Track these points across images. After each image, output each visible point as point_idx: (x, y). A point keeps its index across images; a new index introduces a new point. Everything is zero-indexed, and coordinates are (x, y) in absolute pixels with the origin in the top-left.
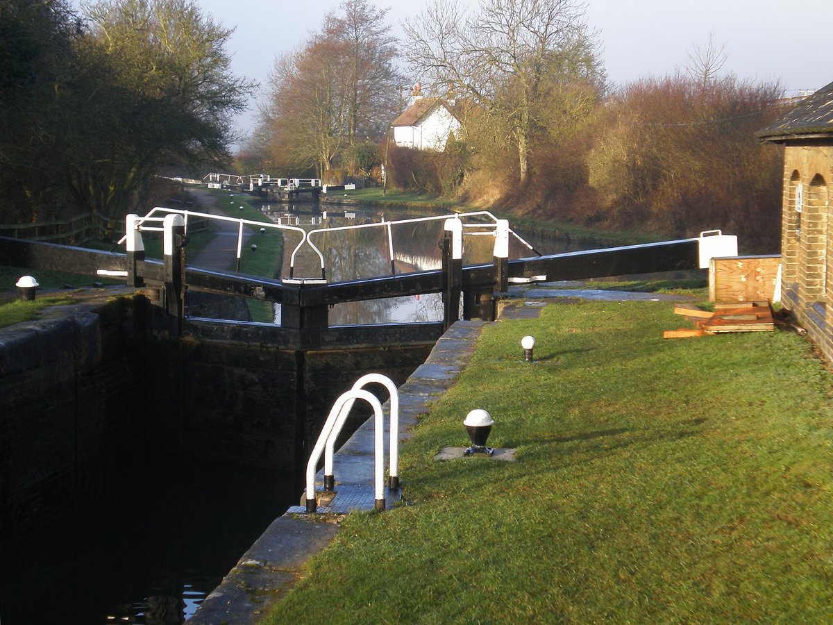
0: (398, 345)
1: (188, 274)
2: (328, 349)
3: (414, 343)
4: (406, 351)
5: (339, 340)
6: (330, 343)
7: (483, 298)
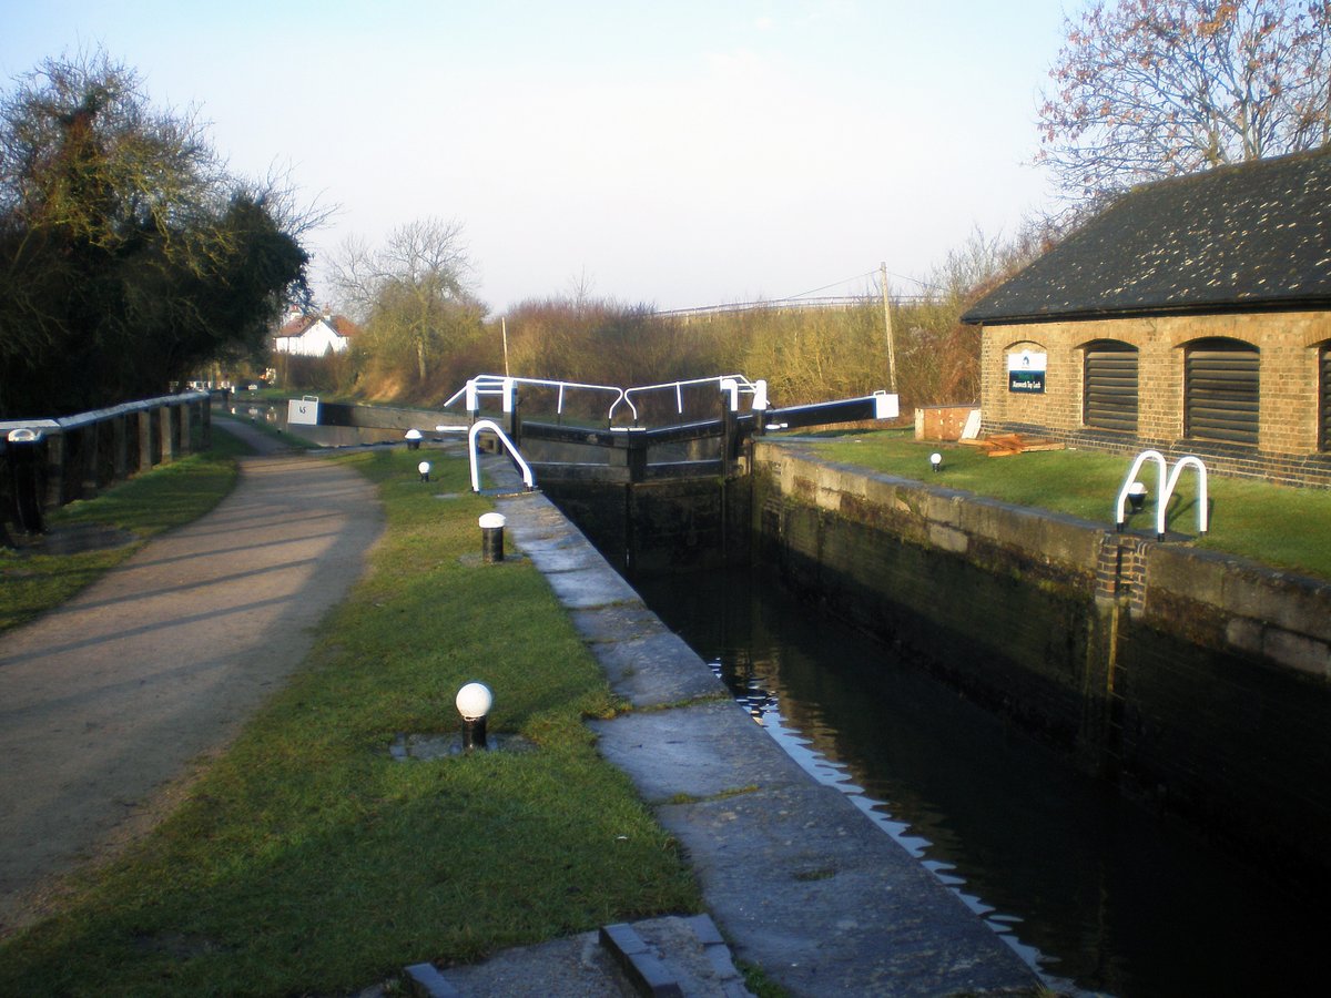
0: (695, 479)
1: (524, 426)
2: (649, 483)
3: (704, 477)
4: (700, 482)
5: (657, 475)
6: (650, 477)
7: (745, 442)
